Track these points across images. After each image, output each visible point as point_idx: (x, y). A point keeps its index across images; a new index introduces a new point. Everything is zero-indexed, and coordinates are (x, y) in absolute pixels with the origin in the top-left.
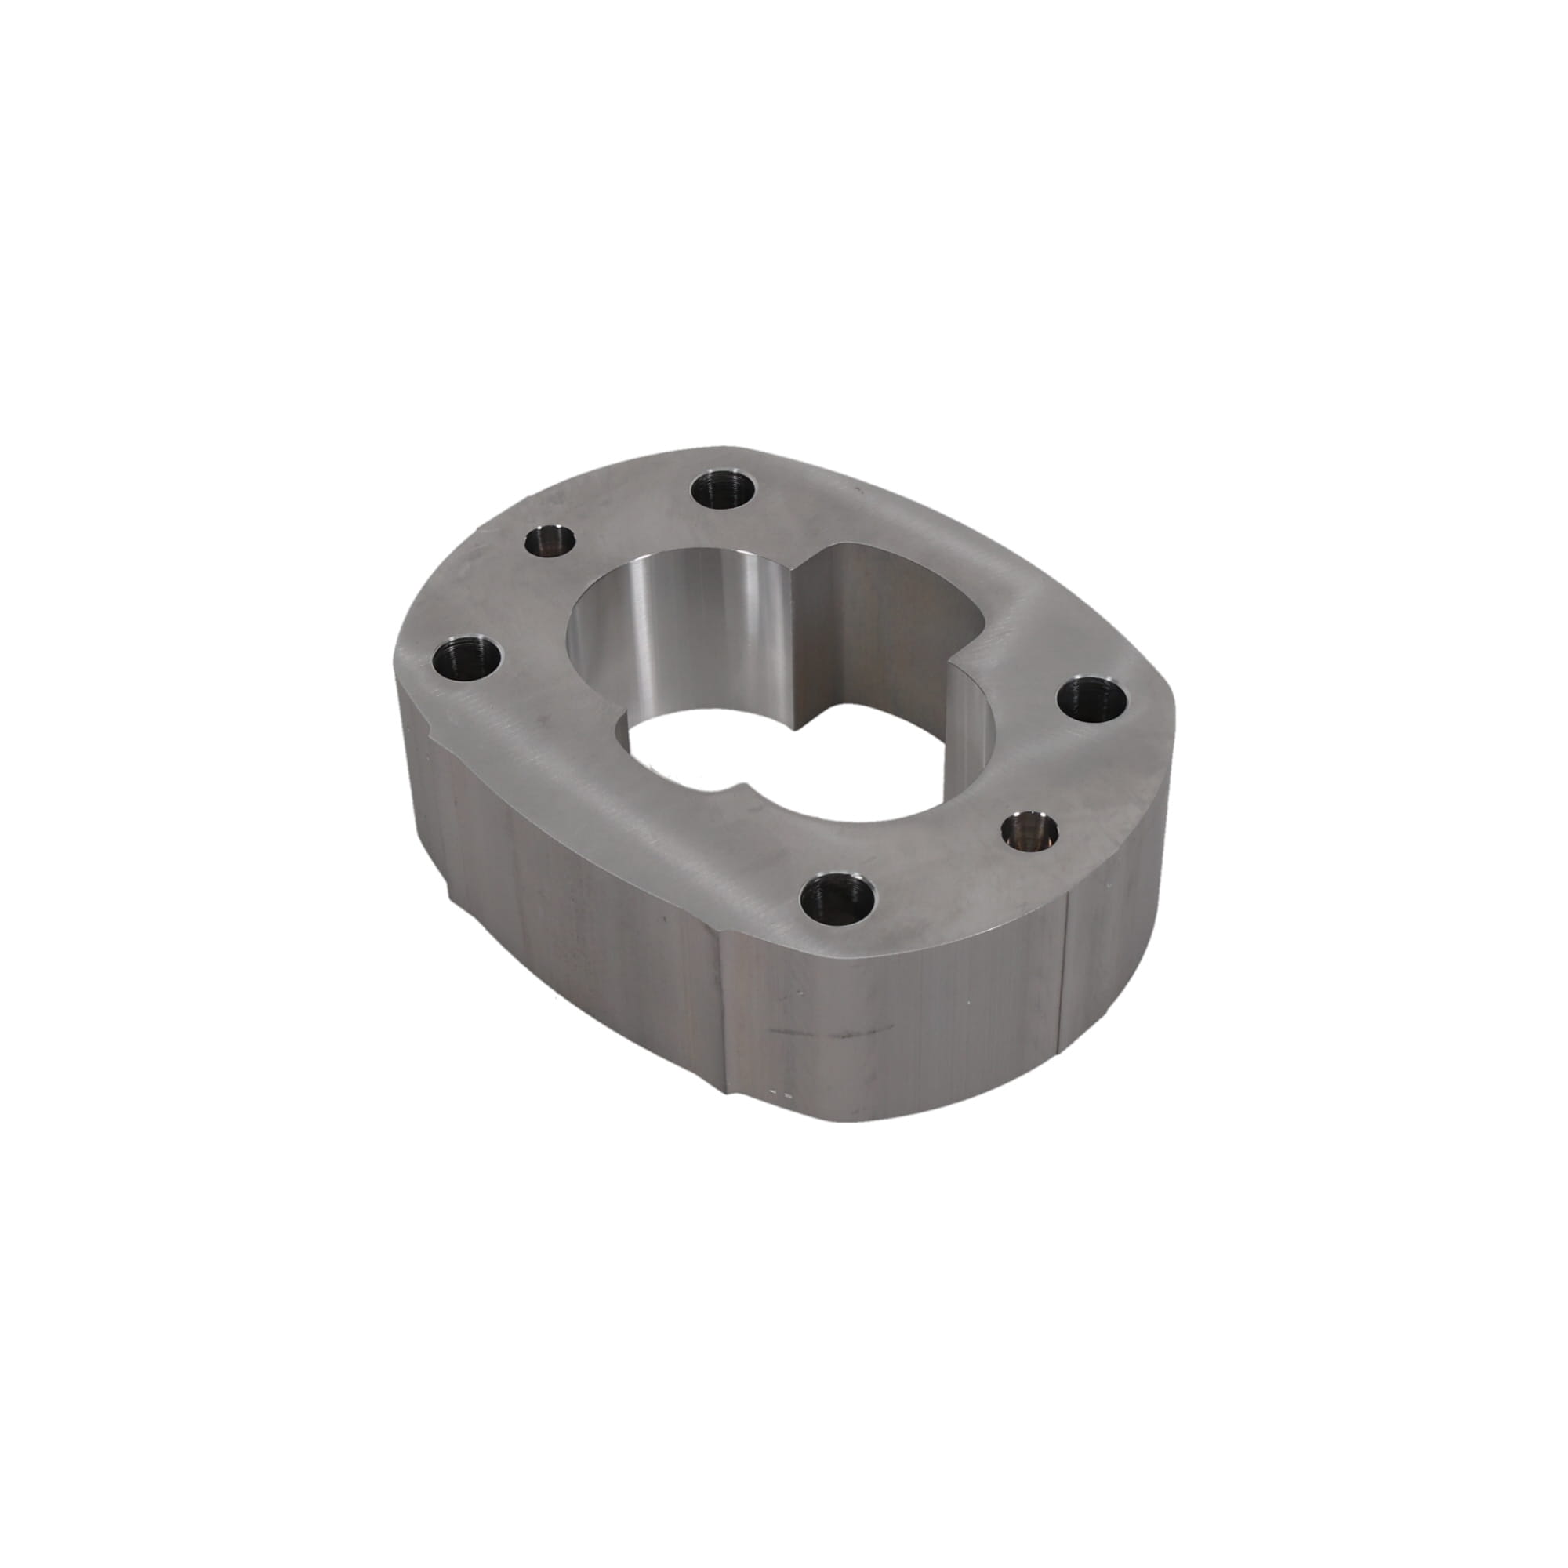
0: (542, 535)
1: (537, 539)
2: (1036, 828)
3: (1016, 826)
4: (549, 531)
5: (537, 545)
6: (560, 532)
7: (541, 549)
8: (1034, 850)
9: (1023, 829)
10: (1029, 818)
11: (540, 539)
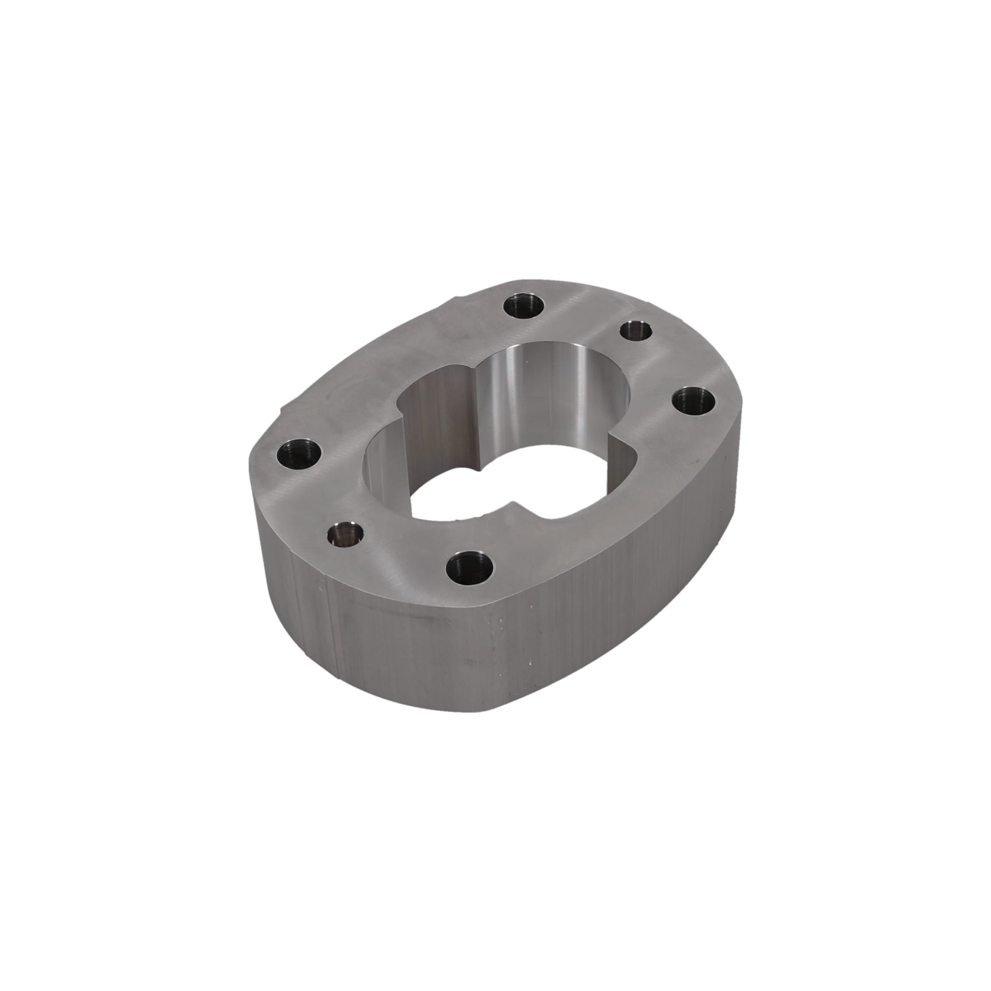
0: (632, 328)
2: (349, 532)
3: (337, 532)
4: (636, 324)
5: (627, 333)
6: (642, 326)
7: (630, 336)
9: (341, 533)
10: (345, 526)
11: (629, 330)
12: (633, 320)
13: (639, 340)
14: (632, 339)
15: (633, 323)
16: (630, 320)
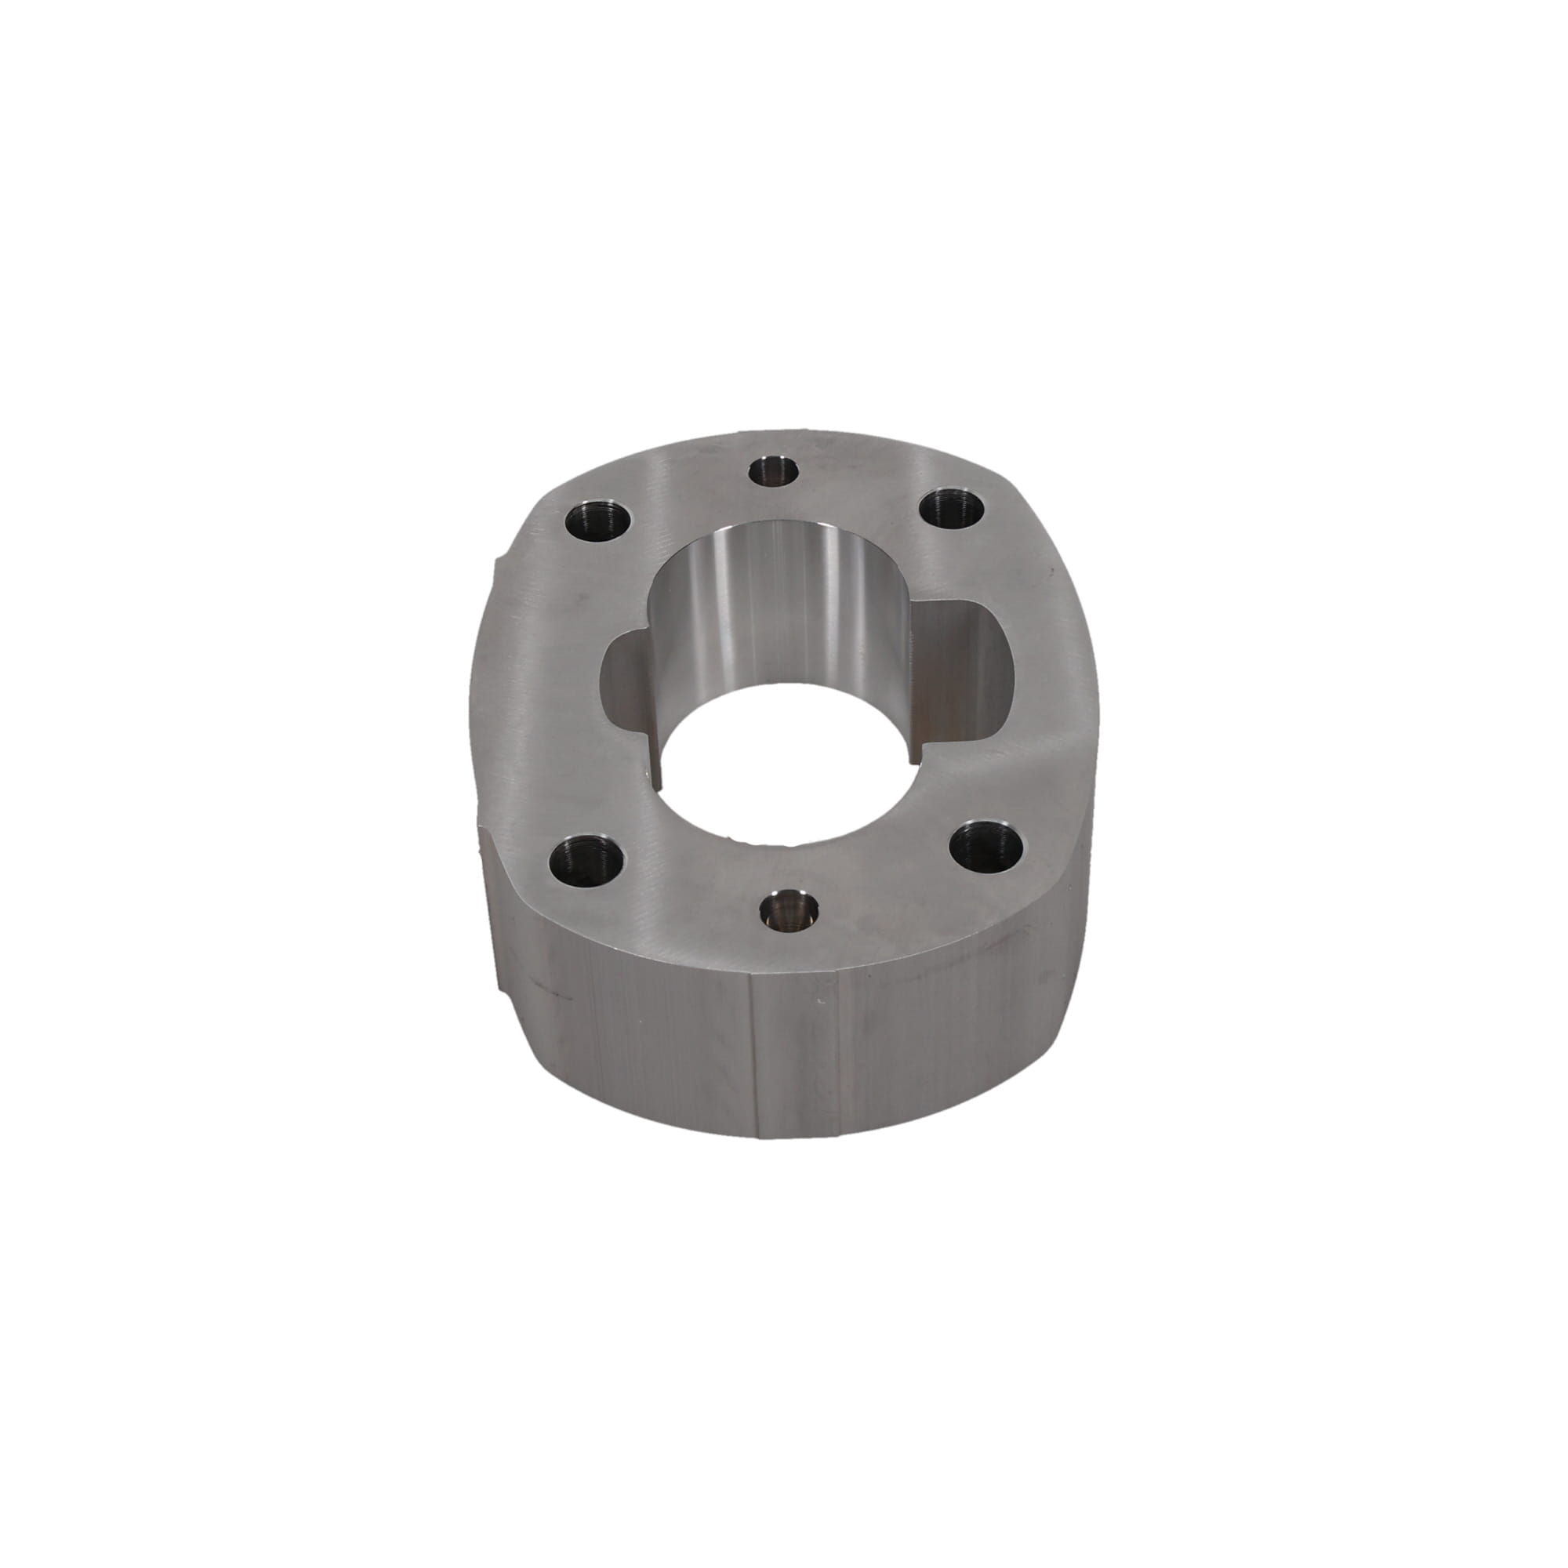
0: (767, 468)
1: (761, 470)
2: (796, 907)
3: (776, 906)
4: (773, 461)
5: (761, 475)
6: (783, 462)
7: (765, 480)
8: (795, 930)
9: (782, 908)
10: (789, 896)
11: (764, 472)
12: (768, 455)
13: (778, 484)
14: (768, 485)
15: (768, 459)
16: (763, 455)
